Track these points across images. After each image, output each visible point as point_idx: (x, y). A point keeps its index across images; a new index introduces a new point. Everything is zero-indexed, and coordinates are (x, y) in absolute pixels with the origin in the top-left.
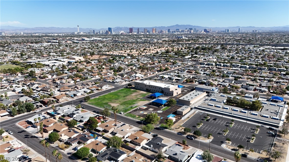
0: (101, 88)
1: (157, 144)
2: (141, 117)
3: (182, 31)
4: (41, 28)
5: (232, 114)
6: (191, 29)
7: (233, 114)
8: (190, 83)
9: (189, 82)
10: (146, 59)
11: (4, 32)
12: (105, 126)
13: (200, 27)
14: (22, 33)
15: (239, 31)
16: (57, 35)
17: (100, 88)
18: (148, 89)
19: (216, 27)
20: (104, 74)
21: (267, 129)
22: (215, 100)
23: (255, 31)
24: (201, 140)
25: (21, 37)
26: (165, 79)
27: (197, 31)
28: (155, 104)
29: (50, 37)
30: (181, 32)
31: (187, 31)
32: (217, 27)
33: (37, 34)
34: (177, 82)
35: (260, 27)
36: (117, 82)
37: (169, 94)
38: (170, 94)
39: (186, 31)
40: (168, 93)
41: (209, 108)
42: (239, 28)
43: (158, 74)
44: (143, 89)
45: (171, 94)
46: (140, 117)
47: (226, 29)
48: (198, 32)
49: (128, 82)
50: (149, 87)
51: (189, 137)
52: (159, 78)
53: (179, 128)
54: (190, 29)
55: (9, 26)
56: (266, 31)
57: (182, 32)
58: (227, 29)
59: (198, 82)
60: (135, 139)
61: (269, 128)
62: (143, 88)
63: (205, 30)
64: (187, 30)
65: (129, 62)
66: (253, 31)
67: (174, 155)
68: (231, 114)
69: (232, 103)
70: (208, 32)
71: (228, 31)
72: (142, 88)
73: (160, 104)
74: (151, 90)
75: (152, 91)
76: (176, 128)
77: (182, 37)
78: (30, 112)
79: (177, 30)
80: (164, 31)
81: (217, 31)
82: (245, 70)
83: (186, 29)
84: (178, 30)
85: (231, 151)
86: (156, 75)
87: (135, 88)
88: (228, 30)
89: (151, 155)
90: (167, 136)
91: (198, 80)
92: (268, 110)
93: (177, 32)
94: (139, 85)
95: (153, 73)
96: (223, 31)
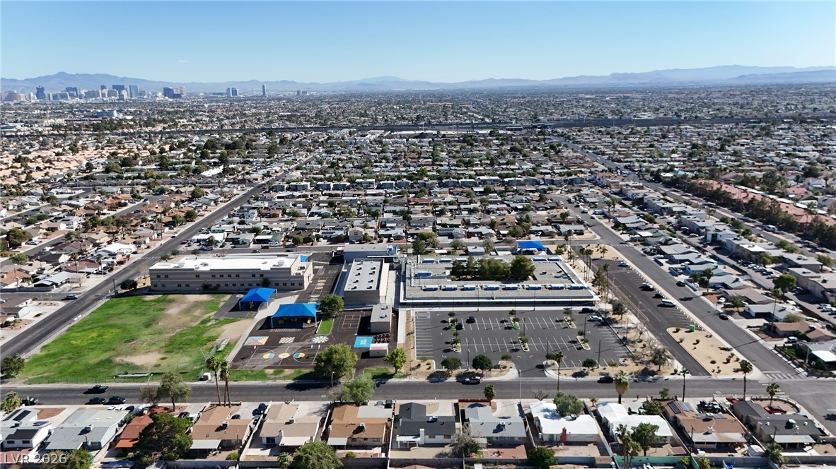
0: (17, 315)
1: (428, 422)
2: (286, 370)
3: (88, 95)
5: (493, 299)
6: (120, 88)
7: (497, 298)
8: (305, 246)
9: (302, 244)
10: (69, 191)
12: (217, 430)
13: (144, 80)
15: (264, 93)
17: (11, 319)
18: (210, 285)
19: (193, 83)
21: (580, 313)
22: (429, 274)
23: (303, 92)
24: (495, 376)
26: (219, 245)
27: (141, 94)
28: (280, 322)
30: (86, 97)
31: (106, 93)
32: (195, 81)
34: (267, 247)
35: (308, 83)
36: (56, 285)
37: (289, 285)
38: (293, 284)
39: (103, 95)
40: (285, 284)
41: (435, 296)
42: (264, 86)
43: (176, 235)
44: (188, 289)
45: (297, 284)
46: (283, 371)
47: (229, 89)
48: (145, 97)
49: (102, 276)
50: (214, 276)
51: (468, 380)
52: (195, 246)
53: (419, 365)
54: (114, 87)
56: (325, 92)
57: (90, 97)
58: (233, 89)
59: (324, 239)
60: (355, 432)
61: (583, 309)
62: (187, 285)
63: (167, 92)
64: (105, 91)
65: (11, 208)
66: (298, 92)
67: (495, 431)
68: (491, 300)
69: (468, 273)
70: (179, 96)
71: (236, 95)
72: (183, 285)
73: (297, 317)
74: (222, 285)
75: (227, 288)
76: (413, 369)
77: (110, 113)
79: (71, 92)
80: (21, 95)
81: (201, 94)
82: (399, 193)
83: (103, 87)
84: (75, 89)
85: (575, 379)
86: (173, 237)
87: (153, 290)
88: (235, 92)
89: (436, 456)
90: (414, 396)
91: (323, 233)
92: (546, 273)
93: (72, 96)
94: (170, 279)
95: (158, 235)
96: (221, 94)
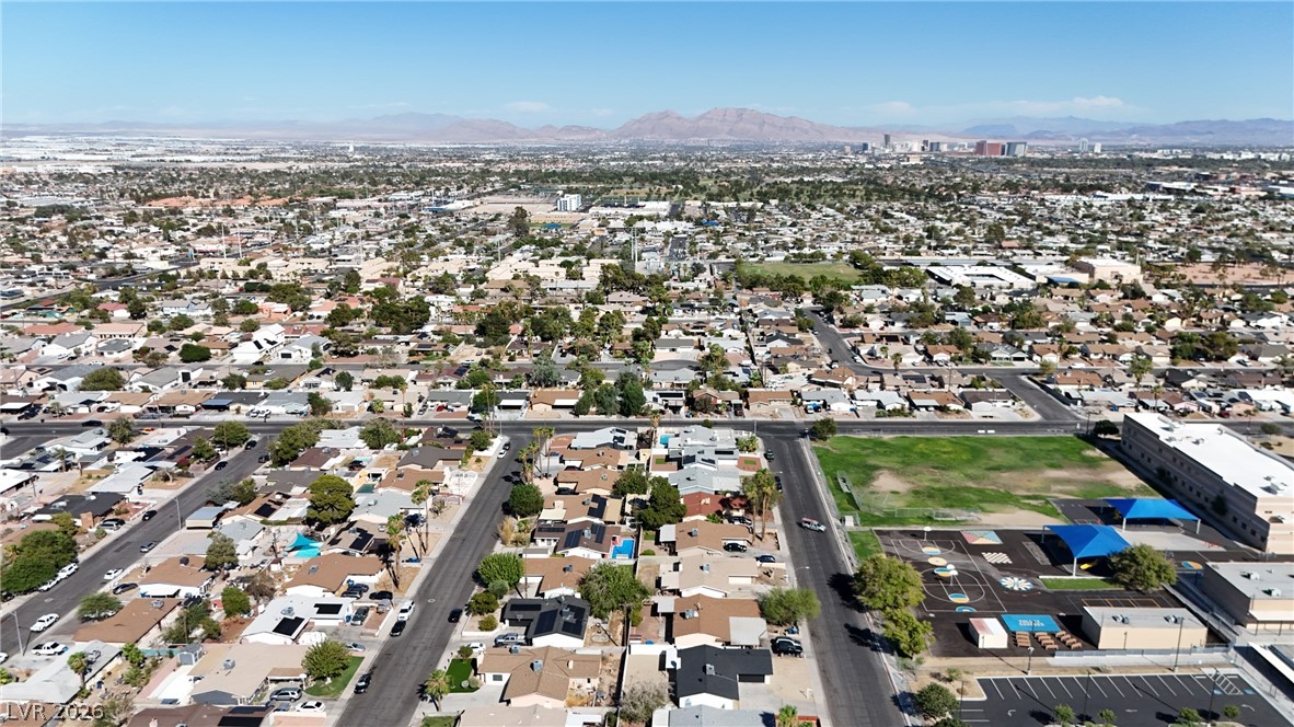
4: (1210, 123)
11: (1025, 143)
14: (1098, 149)
16: (1251, 156)
18: (1168, 473)
20: (1105, 354)
25: (1089, 162)
29: (1190, 167)
33: (1160, 151)
40: (1244, 526)
50: (1174, 461)
55: (1071, 117)
62: (1149, 460)
72: (1146, 458)
74: (1180, 481)
78: (627, 416)
